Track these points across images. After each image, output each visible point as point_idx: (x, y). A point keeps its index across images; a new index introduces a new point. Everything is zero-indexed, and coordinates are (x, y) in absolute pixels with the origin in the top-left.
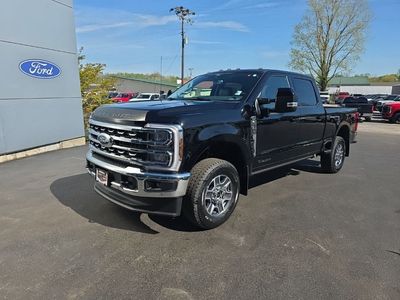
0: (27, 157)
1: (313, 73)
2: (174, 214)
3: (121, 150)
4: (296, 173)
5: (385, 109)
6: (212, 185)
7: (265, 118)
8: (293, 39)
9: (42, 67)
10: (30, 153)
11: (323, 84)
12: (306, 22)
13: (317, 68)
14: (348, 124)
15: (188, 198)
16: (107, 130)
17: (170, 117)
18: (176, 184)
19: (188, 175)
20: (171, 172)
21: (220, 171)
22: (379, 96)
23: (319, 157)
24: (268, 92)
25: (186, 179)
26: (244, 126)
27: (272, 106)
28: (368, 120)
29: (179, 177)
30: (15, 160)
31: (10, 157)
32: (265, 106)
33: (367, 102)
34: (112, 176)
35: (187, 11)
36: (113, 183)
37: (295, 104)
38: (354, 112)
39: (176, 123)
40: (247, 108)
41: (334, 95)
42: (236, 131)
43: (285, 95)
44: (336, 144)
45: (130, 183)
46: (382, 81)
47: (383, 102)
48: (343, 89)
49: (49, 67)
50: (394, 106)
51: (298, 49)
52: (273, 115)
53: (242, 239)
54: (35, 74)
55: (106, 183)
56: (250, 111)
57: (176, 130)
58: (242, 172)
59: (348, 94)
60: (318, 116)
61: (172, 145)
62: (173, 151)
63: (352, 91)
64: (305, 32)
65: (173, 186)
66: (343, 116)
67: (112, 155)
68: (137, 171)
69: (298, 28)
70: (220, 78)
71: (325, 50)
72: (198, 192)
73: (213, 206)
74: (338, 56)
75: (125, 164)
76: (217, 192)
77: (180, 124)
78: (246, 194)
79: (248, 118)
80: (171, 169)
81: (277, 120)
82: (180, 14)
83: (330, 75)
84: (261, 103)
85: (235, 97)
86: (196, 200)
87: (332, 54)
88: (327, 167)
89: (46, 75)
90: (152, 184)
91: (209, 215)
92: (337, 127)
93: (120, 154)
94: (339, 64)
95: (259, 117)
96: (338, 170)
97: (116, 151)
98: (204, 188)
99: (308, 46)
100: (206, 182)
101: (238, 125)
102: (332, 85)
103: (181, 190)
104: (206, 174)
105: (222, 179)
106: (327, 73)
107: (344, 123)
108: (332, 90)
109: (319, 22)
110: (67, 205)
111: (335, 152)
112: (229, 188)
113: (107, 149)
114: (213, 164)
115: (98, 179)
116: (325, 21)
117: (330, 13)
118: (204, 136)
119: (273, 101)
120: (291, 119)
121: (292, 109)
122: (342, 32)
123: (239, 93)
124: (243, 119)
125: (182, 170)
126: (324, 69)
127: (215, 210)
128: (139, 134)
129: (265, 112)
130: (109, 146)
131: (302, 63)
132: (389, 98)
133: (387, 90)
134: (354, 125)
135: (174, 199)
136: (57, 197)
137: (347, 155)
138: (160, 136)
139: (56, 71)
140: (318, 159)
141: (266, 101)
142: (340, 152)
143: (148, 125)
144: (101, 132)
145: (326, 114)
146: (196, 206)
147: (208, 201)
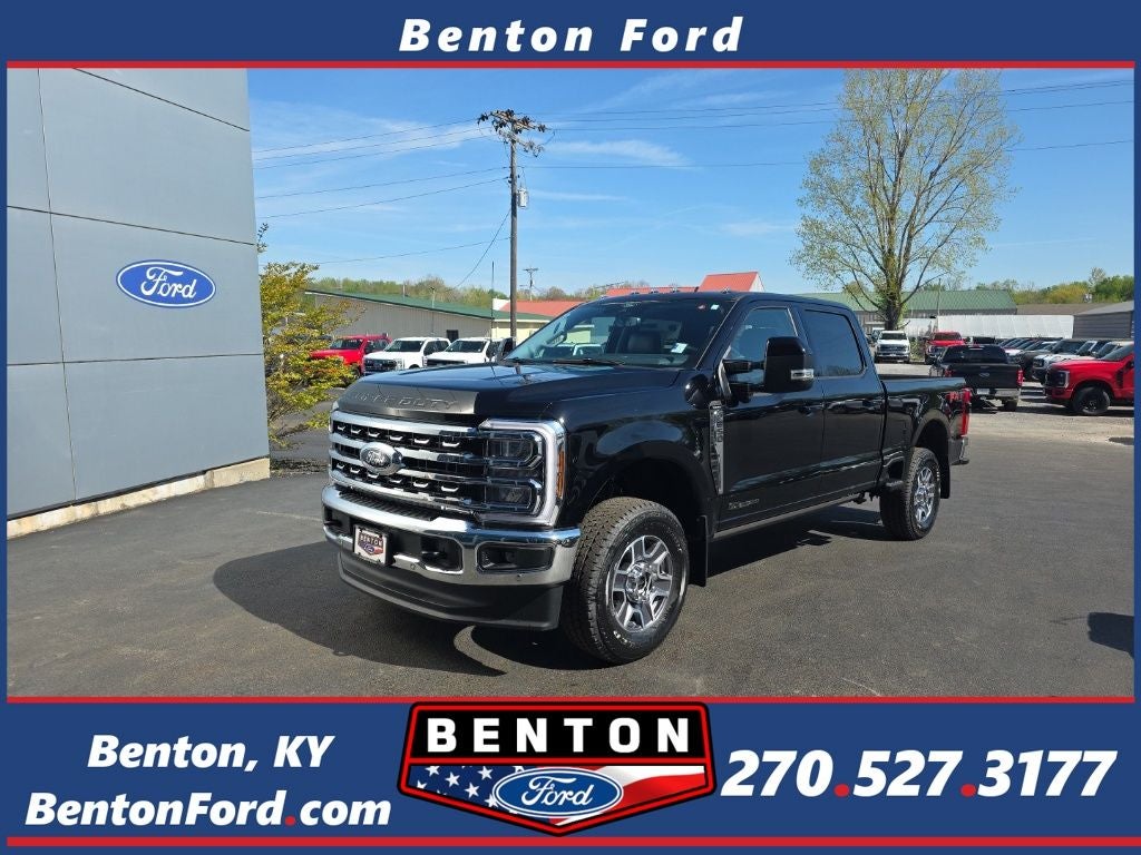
0: (126, 510)
1: (863, 279)
2: (545, 625)
3: (420, 480)
4: (819, 541)
5: (1053, 376)
6: (627, 561)
7: (741, 406)
8: (806, 192)
9: (172, 279)
10: (133, 500)
11: (891, 311)
12: (839, 146)
13: (873, 268)
14: (943, 418)
15: (574, 587)
16: (384, 436)
17: (535, 403)
18: (552, 552)
19: (575, 533)
20: (540, 528)
21: (646, 526)
22: (1038, 343)
23: (877, 500)
24: (745, 346)
25: (572, 542)
26: (696, 424)
27: (757, 376)
28: (1009, 406)
29: (554, 536)
30: (96, 519)
31: (83, 512)
32: (741, 378)
33: (1003, 358)
34: (398, 541)
35: (526, 121)
36: (399, 557)
37: (807, 374)
38: (959, 388)
39: (549, 417)
40: (699, 382)
41: (923, 340)
42: (676, 435)
43: (785, 353)
44: (914, 467)
45: (443, 555)
46: (1047, 300)
47: (1048, 358)
48: (945, 324)
49: (186, 278)
50: (1075, 370)
51: (822, 217)
52: (760, 399)
53: (699, 682)
54: (155, 297)
55: (382, 558)
56: (707, 389)
57: (550, 433)
58: (694, 530)
59: (956, 336)
60: (868, 399)
61: (542, 465)
62: (542, 479)
63: (968, 327)
64: (838, 173)
65: (544, 558)
66: (931, 397)
67: (397, 492)
68: (459, 526)
69: (817, 164)
70: (634, 312)
71: (891, 220)
72: (596, 574)
73: (630, 611)
74: (927, 237)
75: (430, 513)
76: (637, 575)
77: (556, 419)
78: (702, 584)
79: (703, 407)
80: (540, 520)
81: (769, 410)
82: (507, 129)
83: (908, 285)
84: (732, 369)
85: (673, 357)
86: (592, 591)
87: (911, 231)
88: (896, 524)
89: (179, 299)
90: (497, 555)
91: (621, 630)
92: (915, 424)
93: (416, 491)
94: (930, 259)
95: (729, 403)
96: (926, 531)
97: (407, 483)
98: (609, 567)
99: (848, 211)
100: (616, 550)
101: (677, 420)
102: (917, 313)
103: (559, 570)
104: (615, 533)
105: (649, 545)
106: (899, 283)
107: (933, 414)
108: (914, 327)
109: (874, 147)
110: (270, 619)
111: (915, 487)
112: (665, 567)
113: (383, 481)
114: (629, 510)
115: (358, 549)
116: (889, 148)
117: (901, 126)
118: (608, 445)
119: (757, 366)
120: (802, 407)
121: (803, 385)
122: (933, 174)
123: (681, 348)
124: (692, 408)
125: (563, 522)
126: (892, 271)
127: (635, 618)
128: (465, 444)
129: (741, 392)
130: (388, 471)
131: (832, 256)
132: (1064, 347)
133: (1060, 326)
134: (959, 419)
135: (543, 590)
136: (240, 602)
137: (946, 494)
138: (514, 447)
139: (204, 289)
140: (872, 504)
141: (743, 367)
142: (925, 486)
143: (487, 424)
144: (370, 440)
145: (886, 394)
146: (592, 606)
147: (618, 597)
